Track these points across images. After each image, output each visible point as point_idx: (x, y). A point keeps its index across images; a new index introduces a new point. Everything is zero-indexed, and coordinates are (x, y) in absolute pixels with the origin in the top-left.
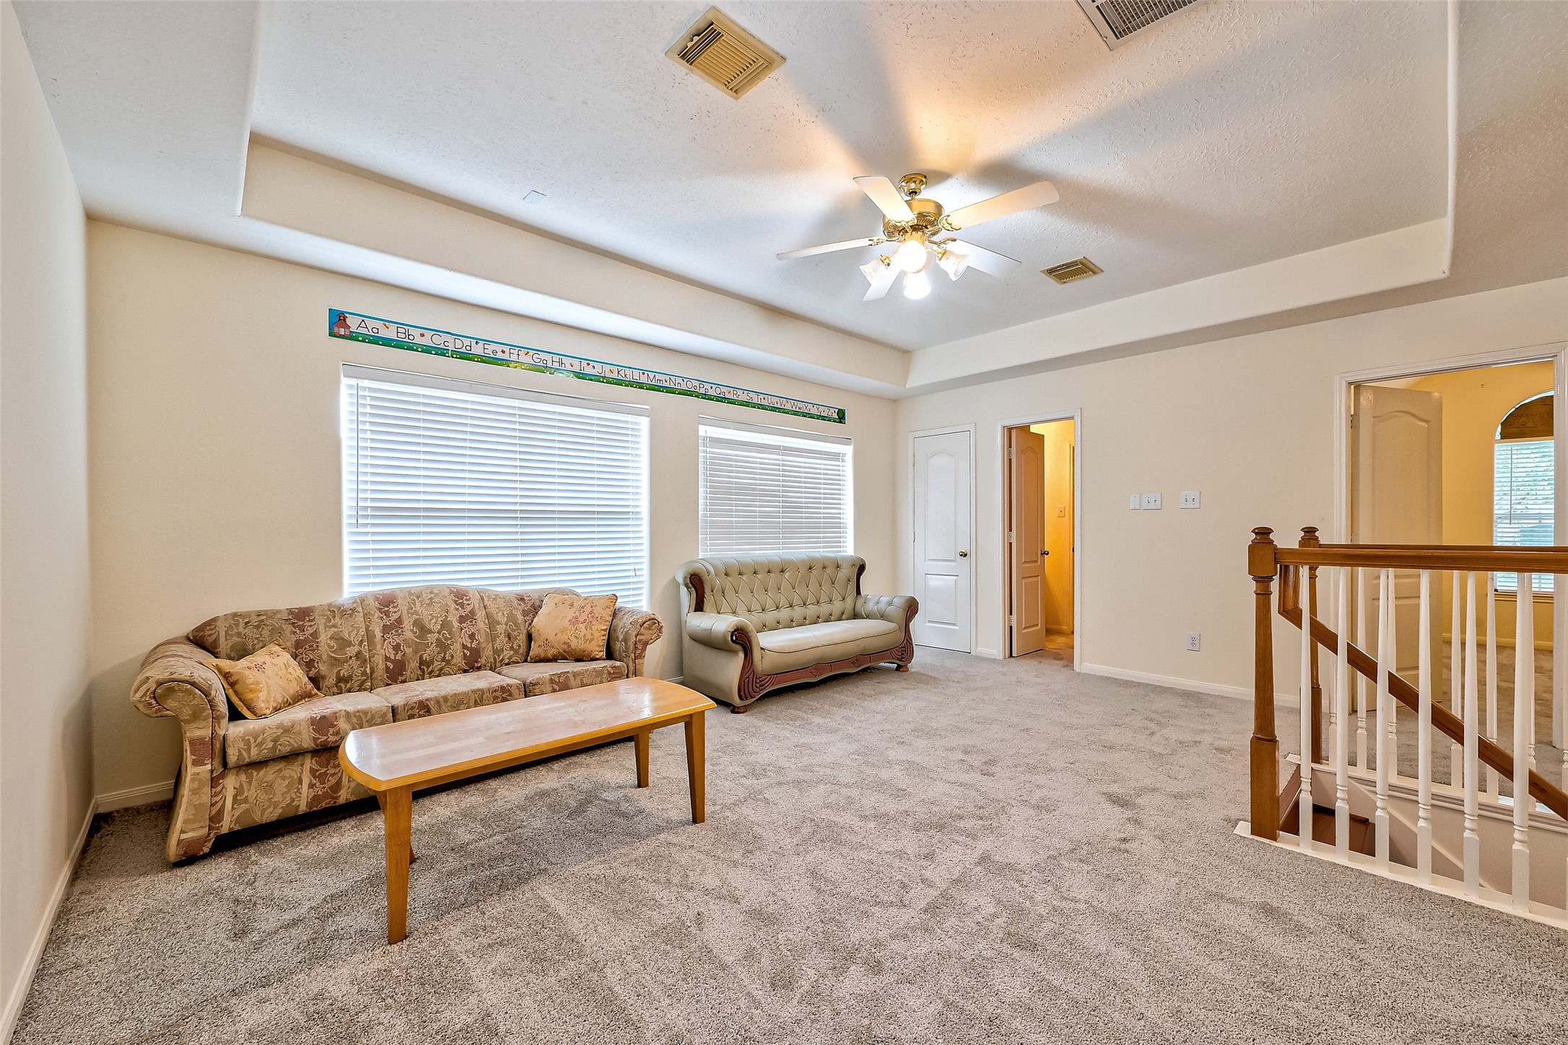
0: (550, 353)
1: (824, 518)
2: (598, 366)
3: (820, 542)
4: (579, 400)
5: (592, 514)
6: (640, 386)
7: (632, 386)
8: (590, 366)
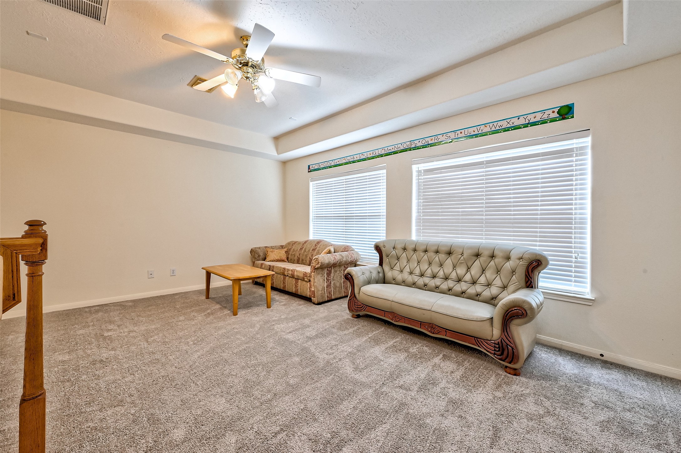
0: (350, 156)
1: (541, 214)
2: (365, 154)
3: (536, 236)
4: (359, 171)
5: (366, 217)
6: (381, 156)
7: (378, 157)
8: (363, 155)
